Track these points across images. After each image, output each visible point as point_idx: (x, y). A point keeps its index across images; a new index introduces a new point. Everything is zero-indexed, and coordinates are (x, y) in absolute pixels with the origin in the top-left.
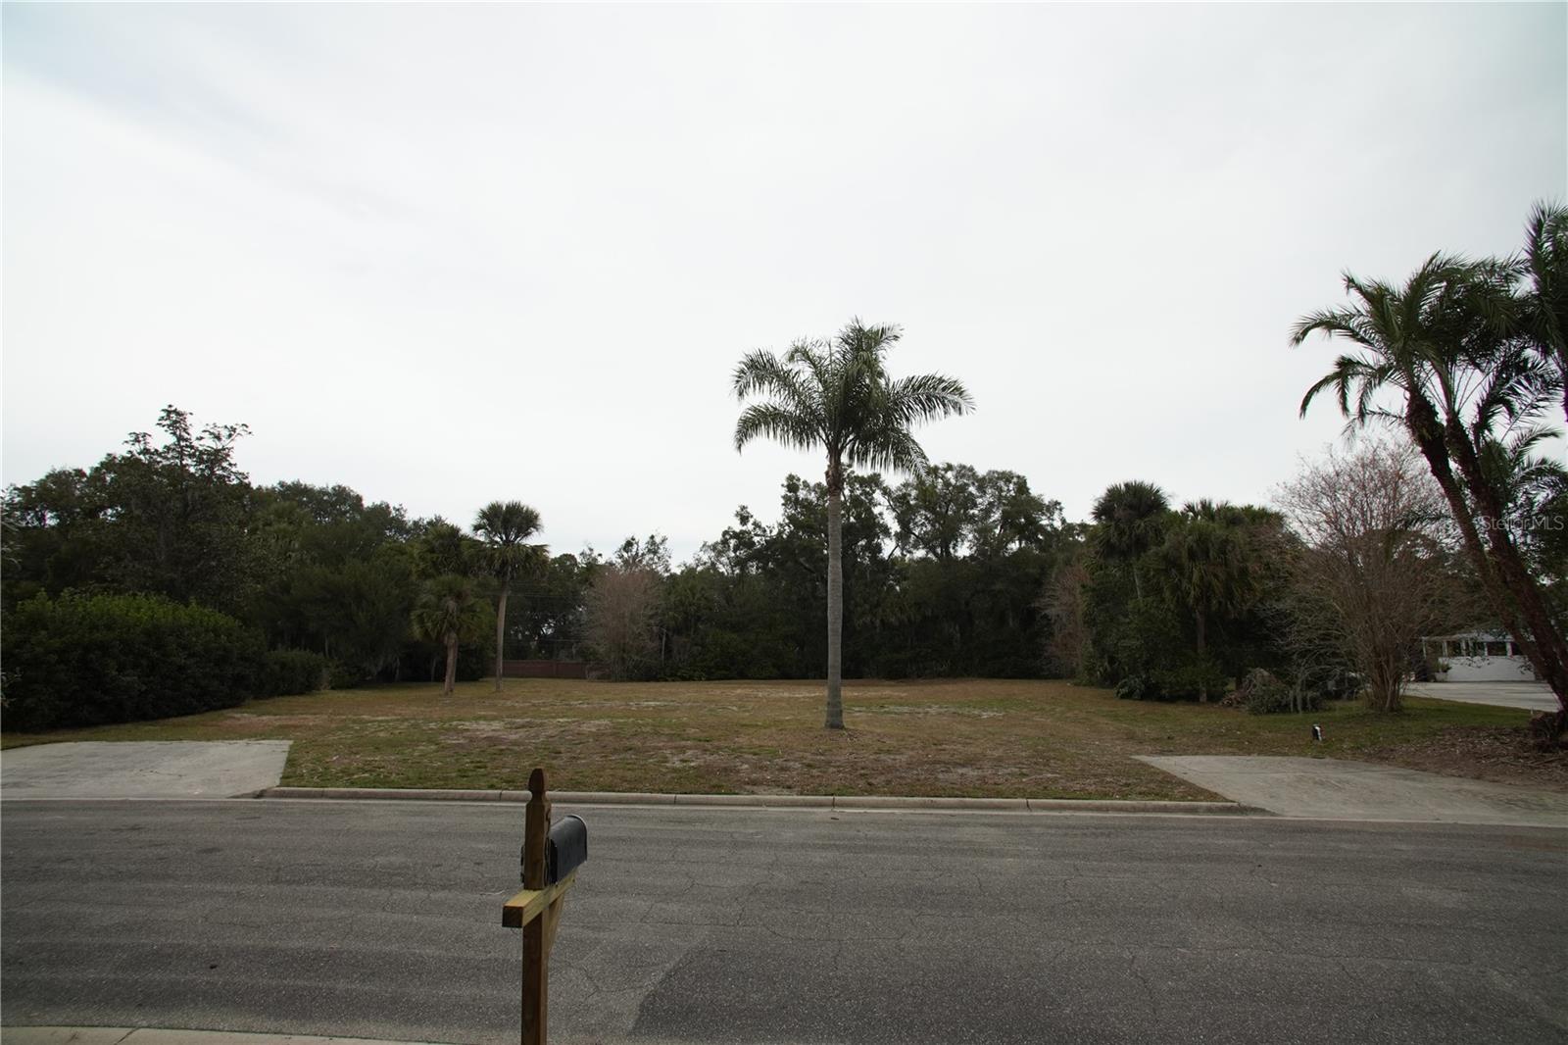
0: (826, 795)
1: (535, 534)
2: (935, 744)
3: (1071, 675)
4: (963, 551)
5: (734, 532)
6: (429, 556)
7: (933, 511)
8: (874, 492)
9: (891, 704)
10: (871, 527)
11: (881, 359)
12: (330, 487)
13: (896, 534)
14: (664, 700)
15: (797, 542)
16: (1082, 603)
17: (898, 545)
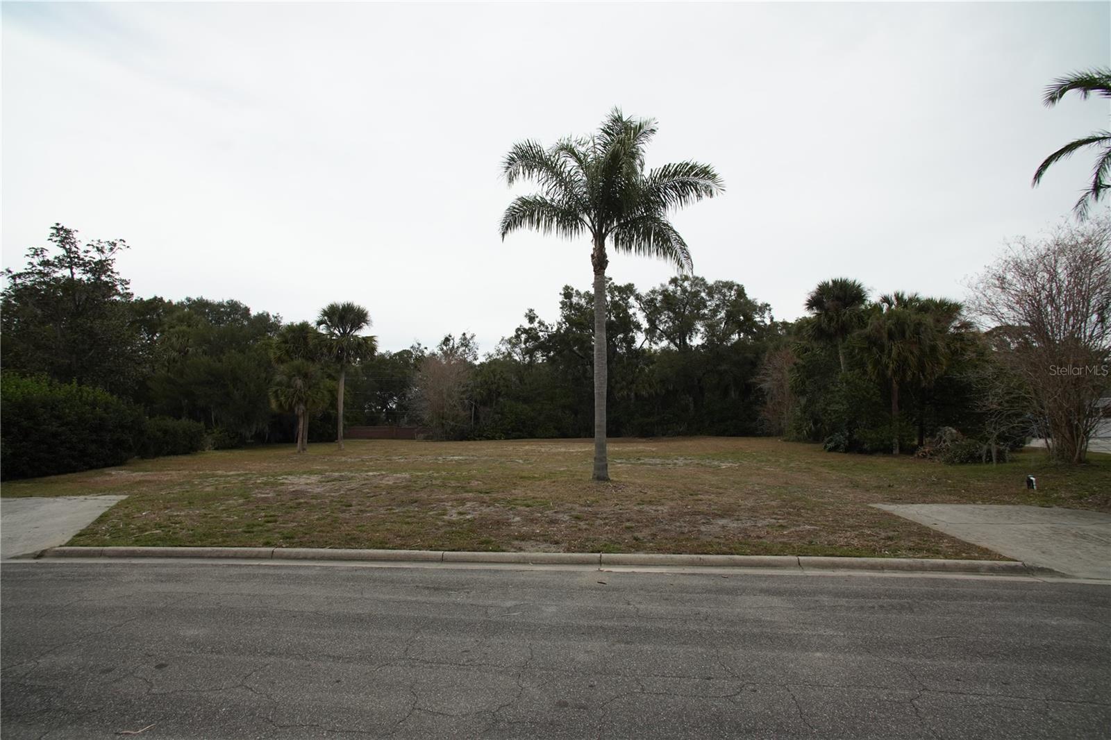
0: (592, 552)
1: (365, 327)
2: (691, 495)
3: (780, 433)
4: (697, 341)
5: (524, 329)
6: (283, 345)
7: (674, 312)
8: (629, 298)
9: (646, 457)
10: (627, 325)
11: (640, 152)
12: (225, 301)
13: (646, 330)
14: (468, 455)
15: (571, 336)
16: (789, 378)
17: (647, 338)
